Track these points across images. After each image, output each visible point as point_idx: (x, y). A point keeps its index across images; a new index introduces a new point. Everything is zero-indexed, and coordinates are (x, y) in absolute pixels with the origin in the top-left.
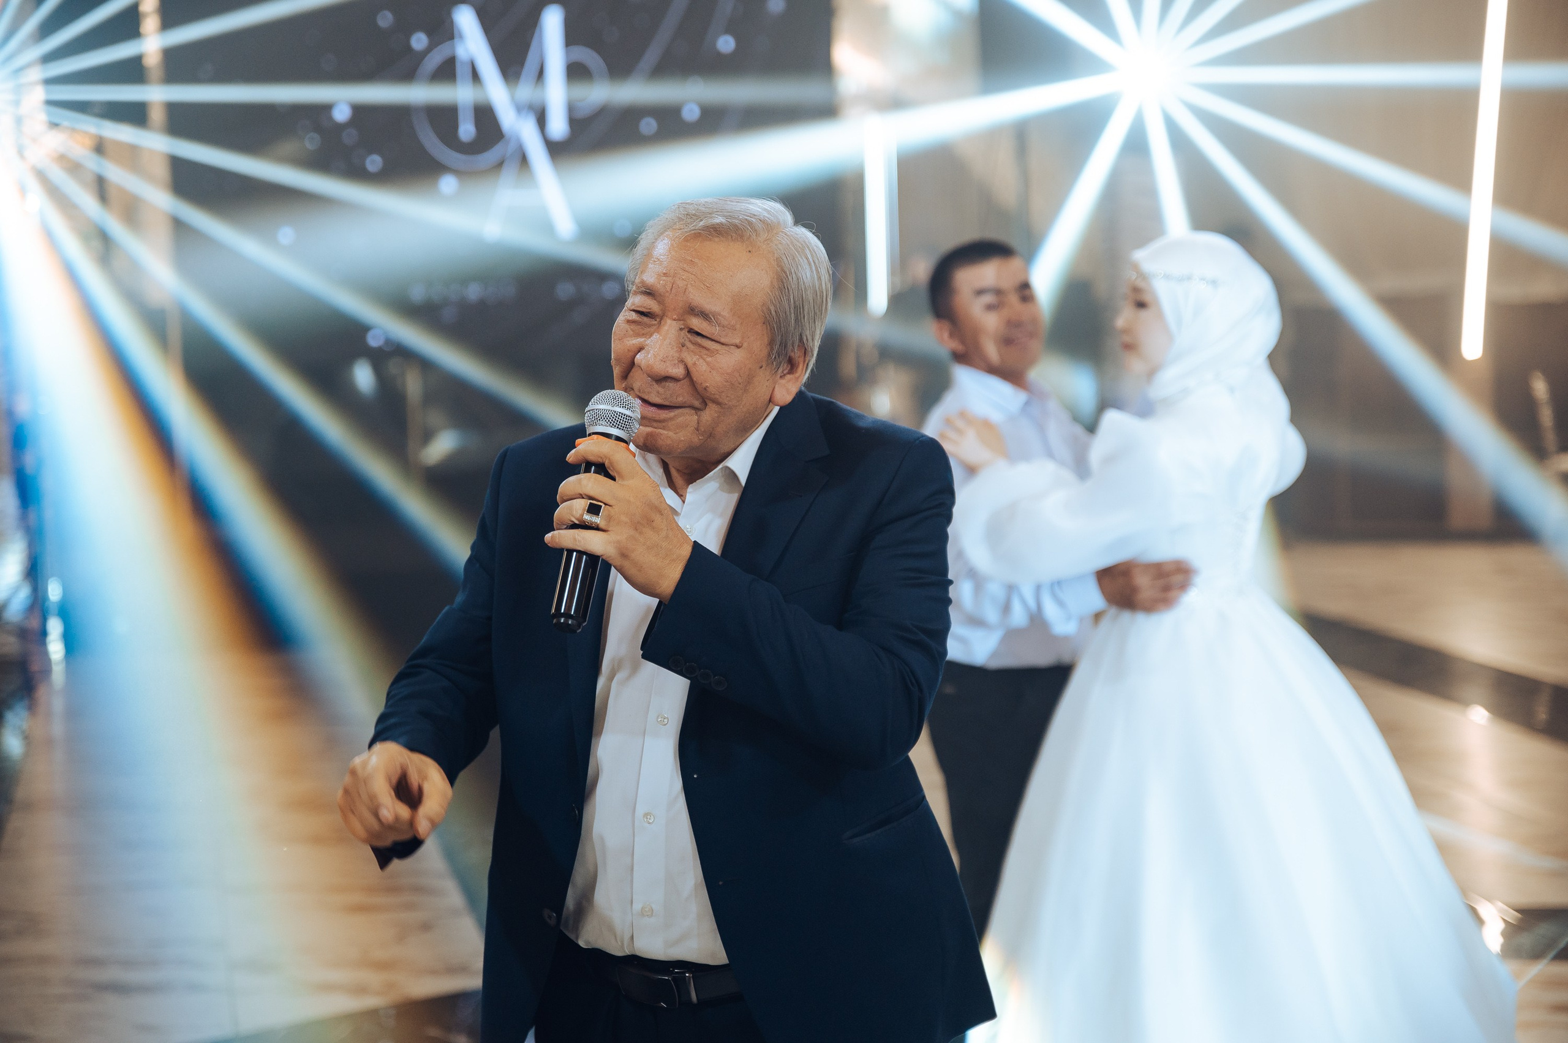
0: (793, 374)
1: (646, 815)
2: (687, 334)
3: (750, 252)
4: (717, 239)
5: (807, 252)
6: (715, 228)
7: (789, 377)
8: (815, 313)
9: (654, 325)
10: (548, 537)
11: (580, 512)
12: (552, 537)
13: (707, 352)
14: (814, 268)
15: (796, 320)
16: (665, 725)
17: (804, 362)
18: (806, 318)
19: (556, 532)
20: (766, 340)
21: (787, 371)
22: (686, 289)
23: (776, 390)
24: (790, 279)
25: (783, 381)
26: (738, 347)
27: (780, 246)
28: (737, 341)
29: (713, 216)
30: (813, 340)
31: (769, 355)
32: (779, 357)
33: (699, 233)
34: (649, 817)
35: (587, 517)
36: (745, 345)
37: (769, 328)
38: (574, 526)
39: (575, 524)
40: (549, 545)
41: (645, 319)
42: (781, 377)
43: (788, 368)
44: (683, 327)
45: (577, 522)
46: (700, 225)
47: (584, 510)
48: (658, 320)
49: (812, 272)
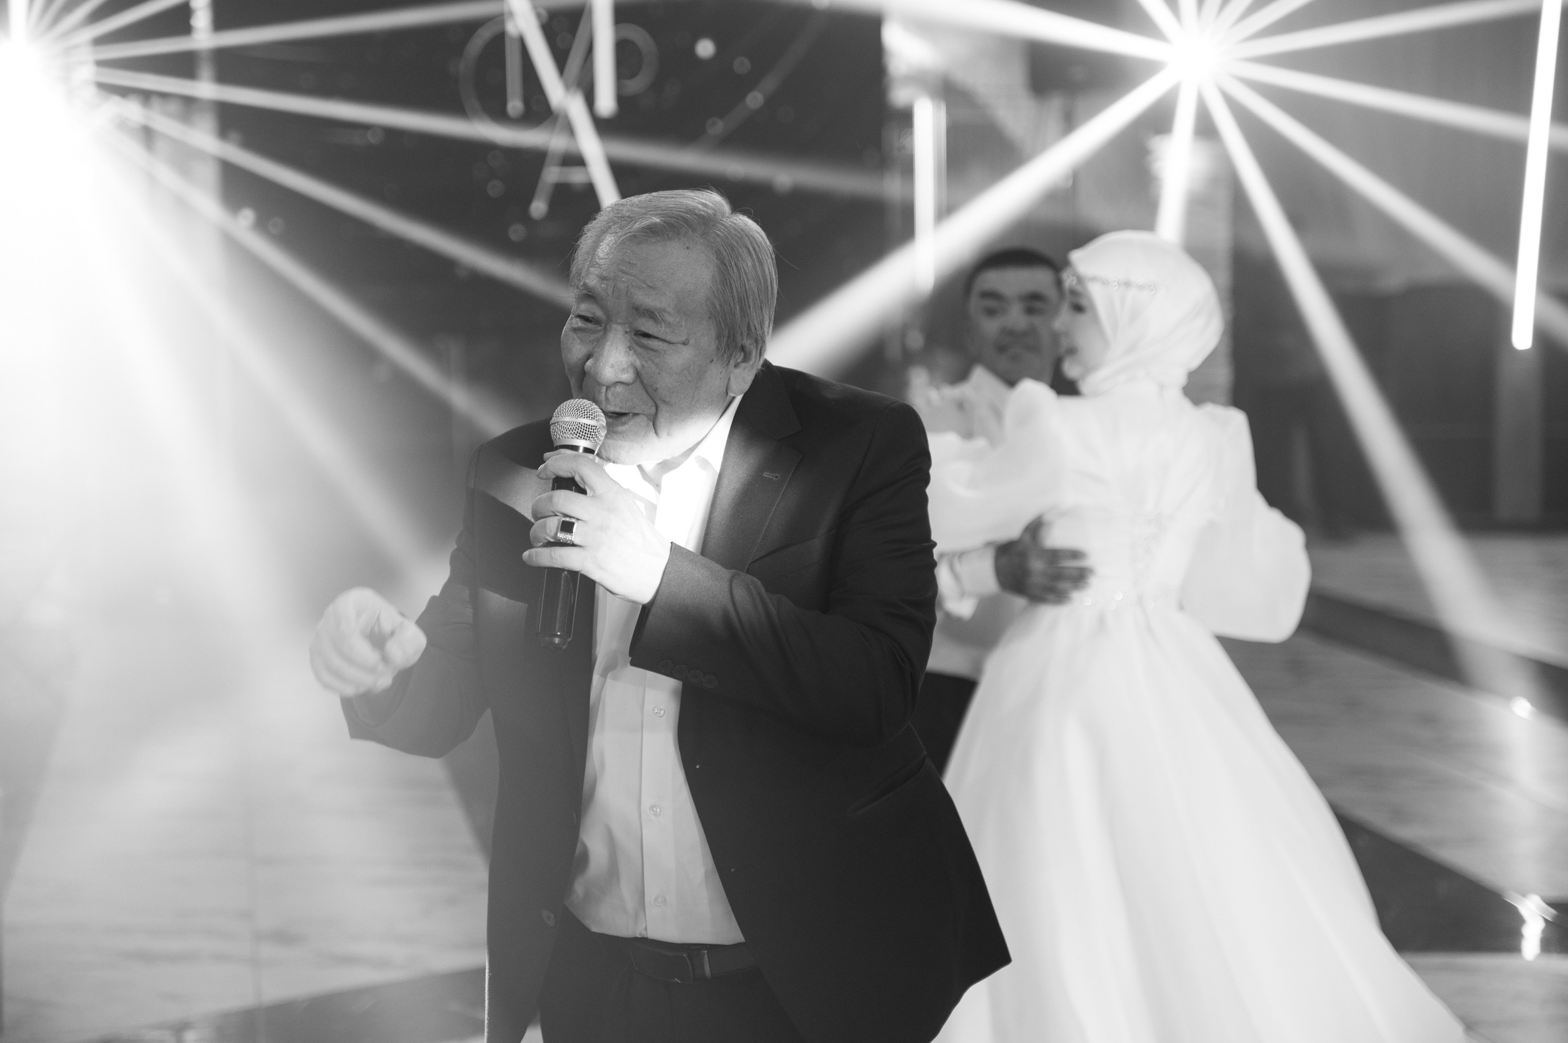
0: (747, 362)
1: (652, 807)
2: (634, 337)
3: (688, 248)
4: (653, 240)
5: (746, 240)
6: (651, 228)
7: (743, 365)
8: (761, 302)
9: (600, 331)
10: (526, 554)
11: (554, 531)
12: (530, 555)
13: (655, 353)
14: (754, 256)
15: (741, 309)
16: (662, 717)
17: (757, 348)
18: (751, 307)
19: (533, 550)
20: (713, 333)
21: (741, 359)
22: (627, 291)
23: (731, 380)
24: (731, 272)
25: (737, 371)
26: (684, 344)
27: (718, 239)
28: (683, 338)
29: (647, 216)
30: (762, 328)
31: (718, 349)
32: (729, 348)
33: (634, 235)
34: (655, 809)
35: (562, 536)
36: (692, 341)
37: (714, 322)
38: (549, 544)
39: (550, 542)
40: (527, 563)
41: (590, 326)
42: (735, 366)
43: (742, 357)
44: (628, 330)
45: (552, 540)
46: (635, 227)
47: (558, 528)
48: (603, 325)
49: (753, 261)
